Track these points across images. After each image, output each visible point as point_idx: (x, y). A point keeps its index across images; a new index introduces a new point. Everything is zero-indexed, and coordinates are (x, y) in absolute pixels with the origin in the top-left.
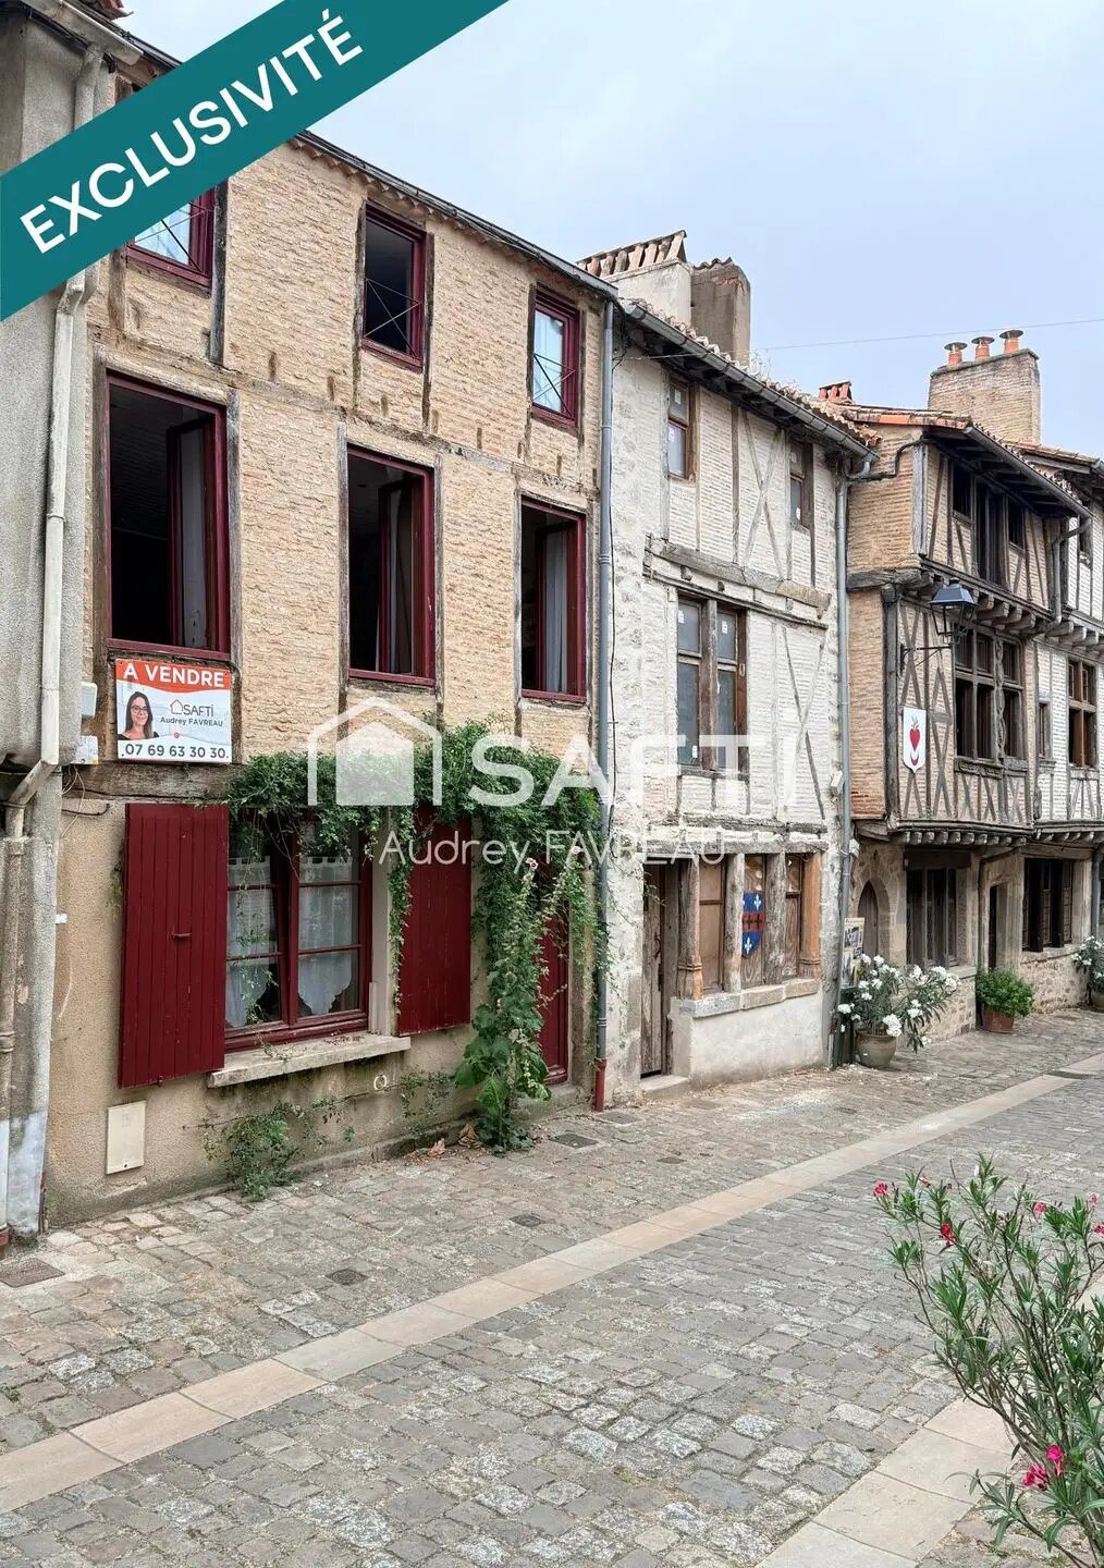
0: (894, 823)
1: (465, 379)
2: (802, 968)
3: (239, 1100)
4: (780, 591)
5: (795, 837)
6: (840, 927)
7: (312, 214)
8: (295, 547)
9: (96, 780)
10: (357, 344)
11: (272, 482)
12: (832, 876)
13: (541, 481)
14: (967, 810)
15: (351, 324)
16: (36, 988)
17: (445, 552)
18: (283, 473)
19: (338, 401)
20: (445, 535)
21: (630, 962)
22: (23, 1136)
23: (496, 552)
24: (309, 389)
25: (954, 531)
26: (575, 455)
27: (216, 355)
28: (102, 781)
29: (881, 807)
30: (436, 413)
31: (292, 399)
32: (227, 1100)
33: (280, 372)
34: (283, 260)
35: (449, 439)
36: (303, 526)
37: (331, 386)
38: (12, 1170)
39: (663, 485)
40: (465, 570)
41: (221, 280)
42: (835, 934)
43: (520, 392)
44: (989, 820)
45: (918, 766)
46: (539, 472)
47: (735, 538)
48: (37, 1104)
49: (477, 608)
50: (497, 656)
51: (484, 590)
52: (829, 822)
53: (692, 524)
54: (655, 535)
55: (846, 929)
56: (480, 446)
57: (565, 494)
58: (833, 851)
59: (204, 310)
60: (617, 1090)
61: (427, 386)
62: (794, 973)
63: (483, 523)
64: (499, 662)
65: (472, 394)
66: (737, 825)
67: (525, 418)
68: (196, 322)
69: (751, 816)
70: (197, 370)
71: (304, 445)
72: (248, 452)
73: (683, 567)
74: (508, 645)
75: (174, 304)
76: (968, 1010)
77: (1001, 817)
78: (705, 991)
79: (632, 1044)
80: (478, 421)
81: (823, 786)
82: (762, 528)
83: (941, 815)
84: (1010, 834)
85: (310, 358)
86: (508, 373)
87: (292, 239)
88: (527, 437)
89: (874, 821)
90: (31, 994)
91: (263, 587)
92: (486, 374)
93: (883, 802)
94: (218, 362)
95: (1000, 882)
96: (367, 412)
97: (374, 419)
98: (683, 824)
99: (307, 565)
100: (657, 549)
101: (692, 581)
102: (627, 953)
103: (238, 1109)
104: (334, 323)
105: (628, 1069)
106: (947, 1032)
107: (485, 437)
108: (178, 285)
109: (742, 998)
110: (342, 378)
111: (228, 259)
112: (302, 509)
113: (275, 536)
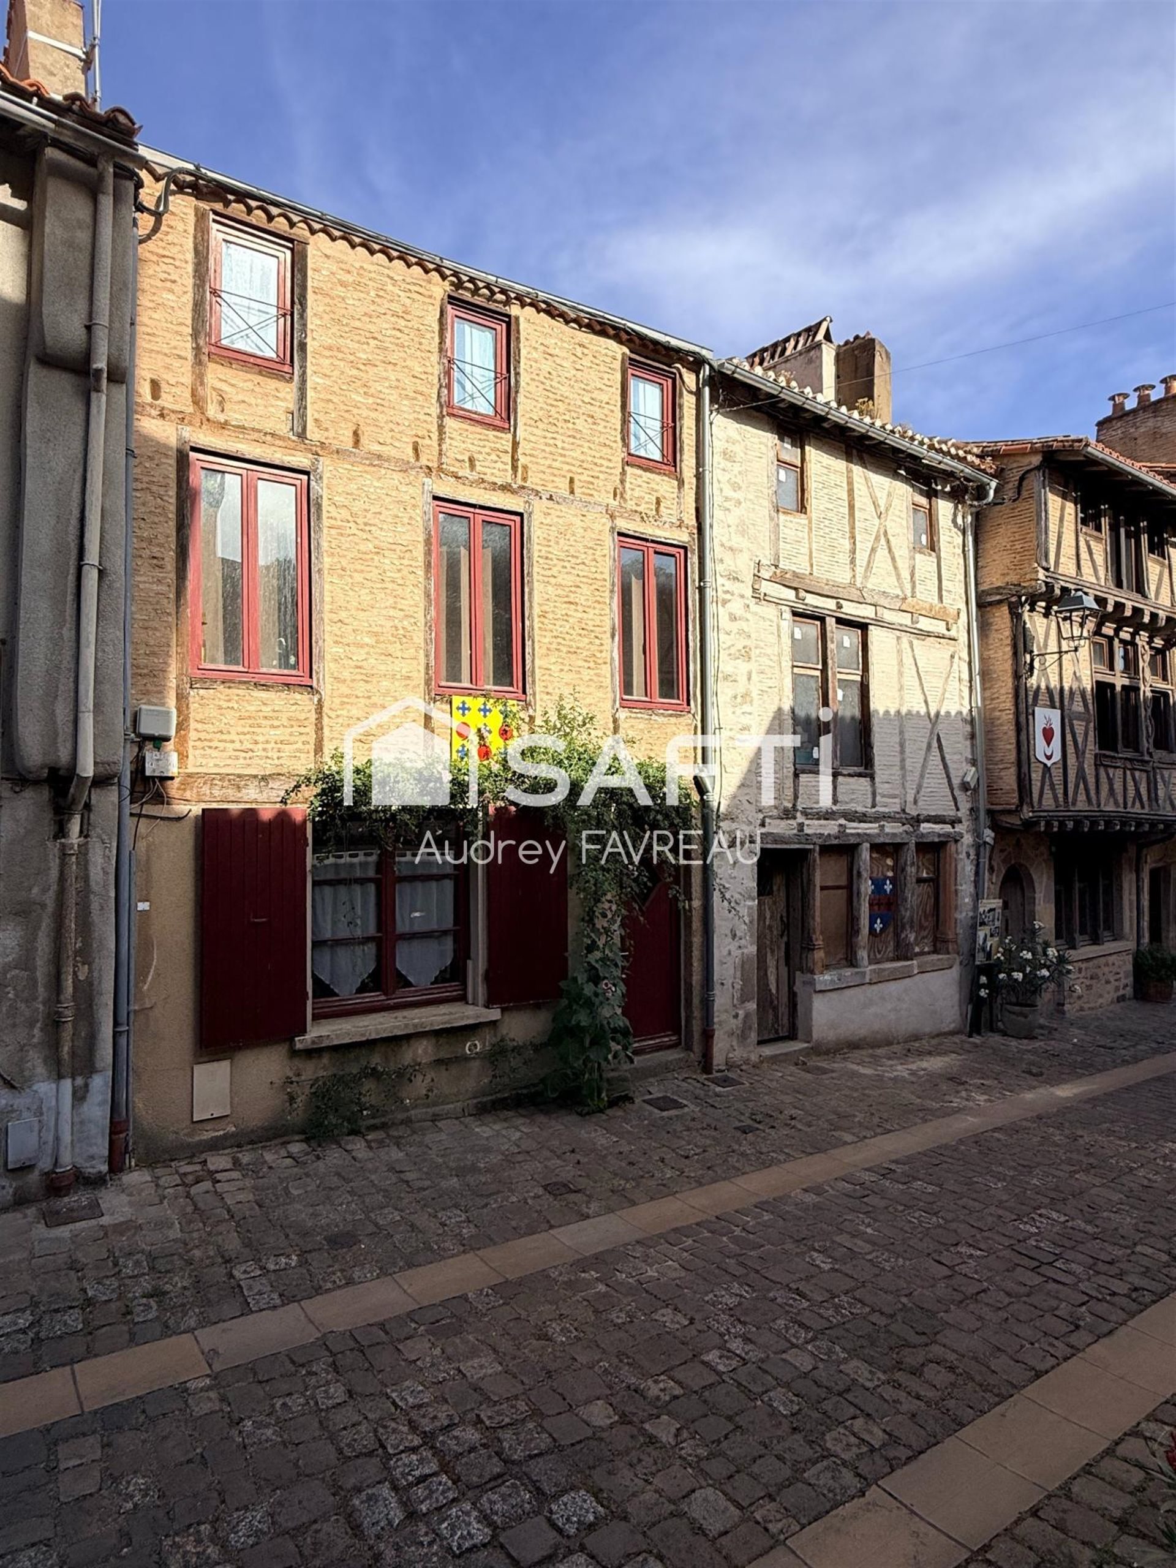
0: (1027, 814)
1: (555, 435)
2: (938, 945)
3: (325, 1060)
4: (903, 608)
5: (925, 827)
6: (975, 908)
7: (395, 307)
8: (379, 586)
9: (178, 789)
10: (441, 412)
11: (357, 532)
12: (968, 862)
13: (639, 519)
14: (1112, 800)
15: (435, 396)
16: (95, 966)
17: (536, 584)
18: (366, 524)
19: (424, 461)
20: (536, 569)
21: (743, 942)
22: (88, 1091)
23: (590, 581)
24: (393, 453)
25: (1082, 544)
26: (675, 496)
27: (300, 430)
28: (184, 790)
29: (1014, 799)
30: (525, 467)
31: (376, 462)
32: (314, 1061)
33: (363, 440)
34: (365, 346)
35: (539, 488)
36: (387, 567)
37: (416, 449)
38: (76, 1119)
39: (772, 519)
40: (557, 599)
41: (303, 367)
42: (971, 914)
43: (614, 445)
44: (1137, 809)
45: (1053, 760)
46: (636, 511)
47: (853, 561)
48: (99, 1065)
49: (571, 631)
50: (592, 672)
51: (580, 615)
52: (963, 812)
53: (806, 551)
54: (764, 562)
55: (981, 910)
56: (572, 492)
57: (665, 530)
58: (968, 839)
59: (288, 393)
60: (731, 1055)
61: (515, 444)
62: (932, 949)
63: (577, 557)
64: (595, 678)
65: (563, 448)
66: (863, 818)
67: (620, 465)
68: (280, 403)
69: (877, 809)
70: (281, 443)
71: (388, 499)
72: (332, 509)
73: (796, 589)
74: (605, 663)
75: (257, 389)
76: (1124, 981)
77: (1150, 806)
78: (827, 967)
79: (747, 1016)
80: (570, 471)
81: (956, 782)
82: (882, 553)
83: (1081, 804)
84: (1163, 822)
85: (393, 426)
86: (600, 428)
87: (373, 328)
88: (622, 482)
89: (1009, 812)
90: (90, 971)
91: (346, 621)
92: (577, 431)
93: (1016, 795)
94: (302, 435)
95: (1160, 864)
96: (452, 469)
97: (460, 475)
98: (800, 818)
99: (391, 601)
100: (766, 574)
101: (806, 601)
102: (738, 934)
103: (325, 1068)
104: (418, 396)
105: (743, 1037)
106: (1101, 1001)
107: (577, 484)
108: (260, 373)
109: (868, 973)
110: (427, 441)
111: (309, 349)
112: (386, 553)
113: (358, 577)
